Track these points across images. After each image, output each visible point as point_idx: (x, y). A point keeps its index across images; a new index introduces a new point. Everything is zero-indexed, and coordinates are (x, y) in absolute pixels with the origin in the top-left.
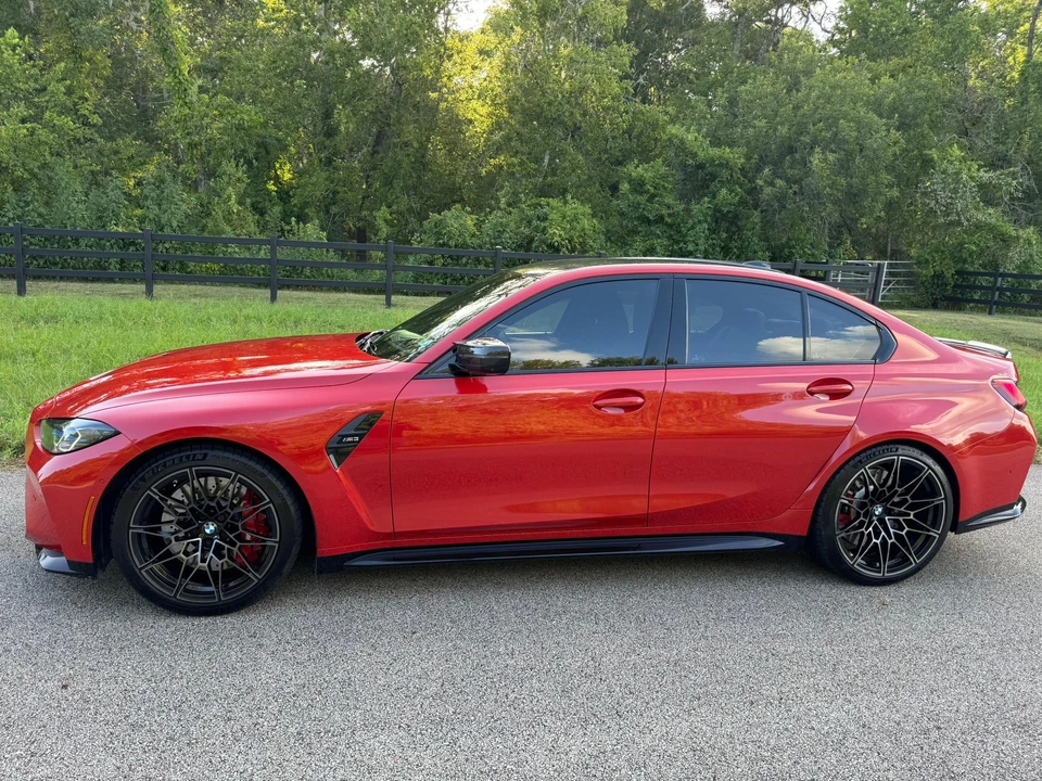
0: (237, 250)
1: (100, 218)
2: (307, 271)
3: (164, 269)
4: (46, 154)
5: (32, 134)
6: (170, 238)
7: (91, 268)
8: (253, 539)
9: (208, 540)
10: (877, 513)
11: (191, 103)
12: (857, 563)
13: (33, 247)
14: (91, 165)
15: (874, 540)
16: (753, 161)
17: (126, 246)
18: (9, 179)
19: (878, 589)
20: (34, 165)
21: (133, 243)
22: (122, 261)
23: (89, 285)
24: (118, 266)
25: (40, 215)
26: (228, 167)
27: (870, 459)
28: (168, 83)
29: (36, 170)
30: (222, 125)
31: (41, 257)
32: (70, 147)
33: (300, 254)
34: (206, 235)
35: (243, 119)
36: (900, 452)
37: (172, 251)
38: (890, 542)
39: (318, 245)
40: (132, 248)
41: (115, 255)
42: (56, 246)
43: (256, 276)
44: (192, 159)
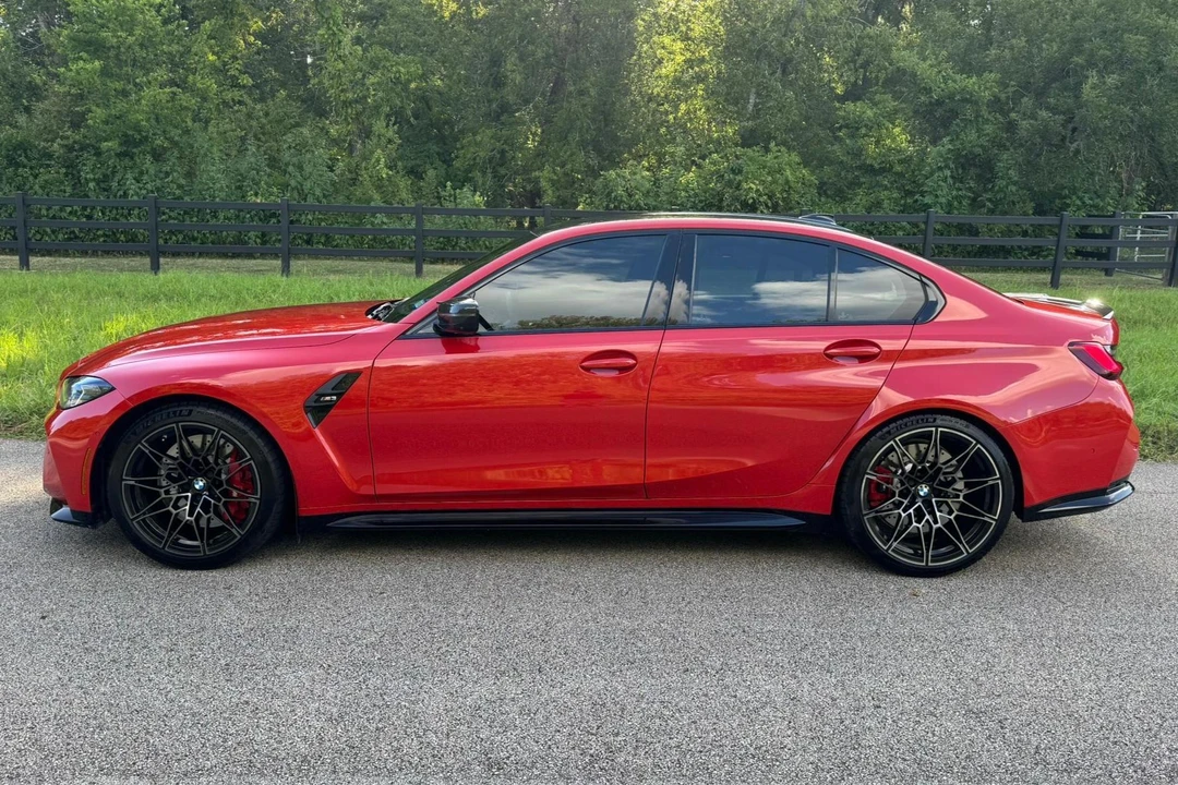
0: (385, 220)
1: (240, 188)
2: (462, 242)
3: (308, 242)
4: (188, 120)
5: (173, 99)
6: (313, 209)
7: (230, 243)
8: (240, 496)
9: (197, 495)
10: (922, 493)
11: (345, 56)
12: (893, 548)
13: (172, 221)
14: (236, 130)
15: (915, 524)
16: (1011, 89)
17: (267, 218)
18: (148, 149)
19: (921, 580)
20: (175, 133)
21: (274, 215)
22: (264, 235)
23: (227, 261)
24: (258, 241)
25: (180, 187)
26: (379, 126)
27: (900, 430)
28: (321, 35)
29: (176, 138)
30: (376, 80)
31: (180, 232)
32: (220, 112)
33: (454, 223)
34: (353, 204)
35: (399, 72)
36: (938, 422)
37: (315, 223)
38: (935, 526)
39: (475, 213)
40: (274, 220)
41: (254, 228)
42: (195, 219)
43: (407, 249)
44: (346, 119)
